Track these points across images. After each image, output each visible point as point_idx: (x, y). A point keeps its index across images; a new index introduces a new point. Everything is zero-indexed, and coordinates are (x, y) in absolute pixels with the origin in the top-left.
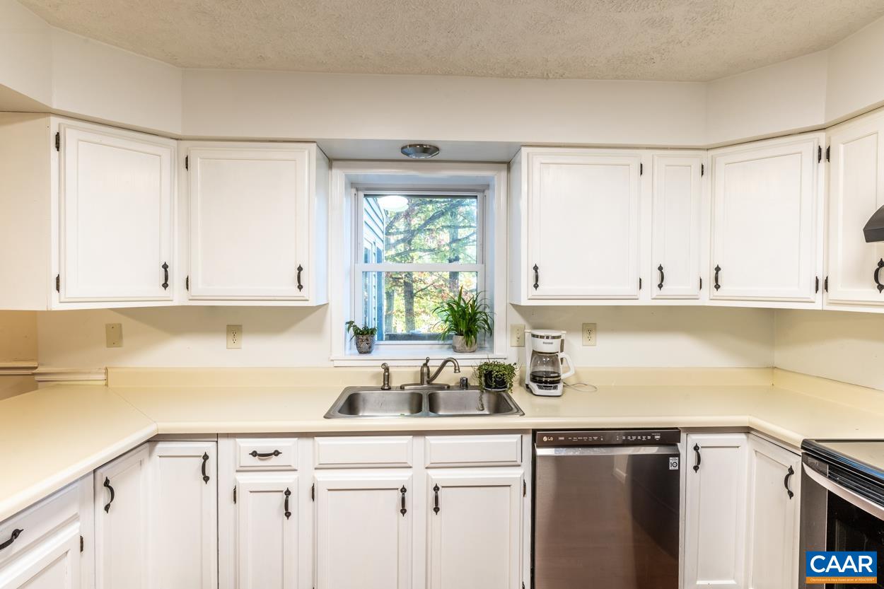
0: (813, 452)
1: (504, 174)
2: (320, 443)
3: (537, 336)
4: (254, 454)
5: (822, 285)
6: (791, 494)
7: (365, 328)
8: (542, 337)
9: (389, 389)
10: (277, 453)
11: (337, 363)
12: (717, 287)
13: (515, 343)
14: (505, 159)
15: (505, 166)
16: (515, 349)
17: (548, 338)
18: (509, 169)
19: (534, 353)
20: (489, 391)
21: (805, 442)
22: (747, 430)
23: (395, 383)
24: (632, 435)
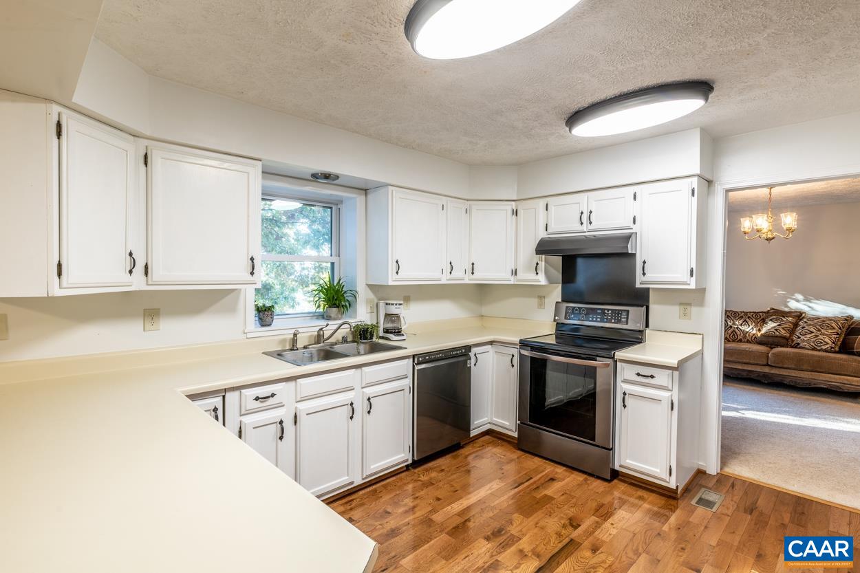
0: (524, 344)
1: (363, 197)
2: (302, 382)
3: (389, 304)
4: (257, 399)
5: (515, 273)
6: (513, 366)
7: (264, 306)
8: (392, 304)
9: (297, 349)
10: (273, 395)
11: (249, 335)
12: (473, 273)
13: (369, 311)
14: (364, 187)
15: (364, 192)
16: (369, 315)
17: (396, 305)
18: (366, 194)
19: (387, 315)
20: (363, 343)
21: (521, 340)
22: (491, 343)
23: (300, 345)
24: (453, 351)
